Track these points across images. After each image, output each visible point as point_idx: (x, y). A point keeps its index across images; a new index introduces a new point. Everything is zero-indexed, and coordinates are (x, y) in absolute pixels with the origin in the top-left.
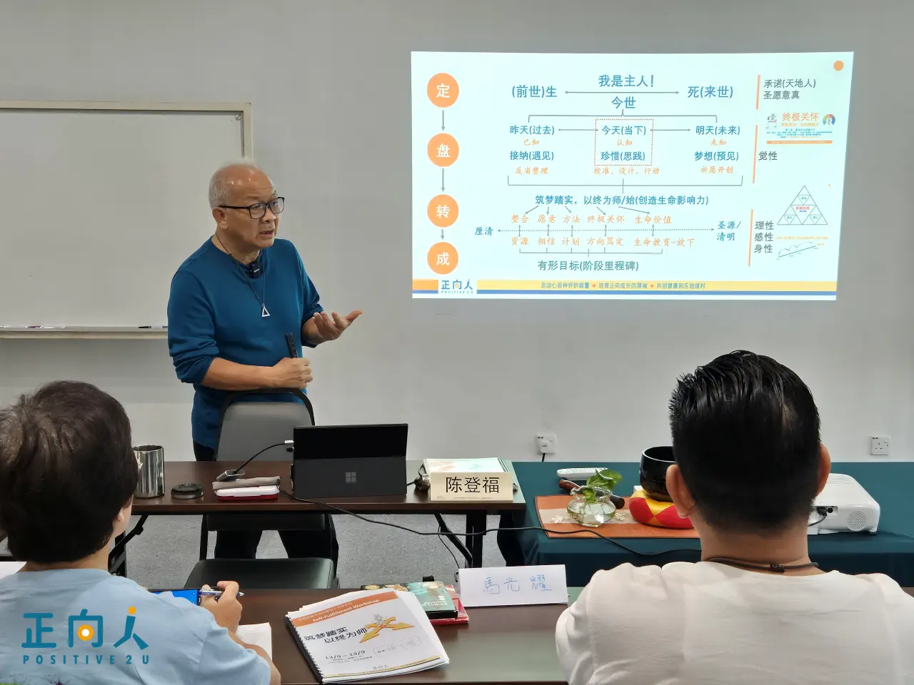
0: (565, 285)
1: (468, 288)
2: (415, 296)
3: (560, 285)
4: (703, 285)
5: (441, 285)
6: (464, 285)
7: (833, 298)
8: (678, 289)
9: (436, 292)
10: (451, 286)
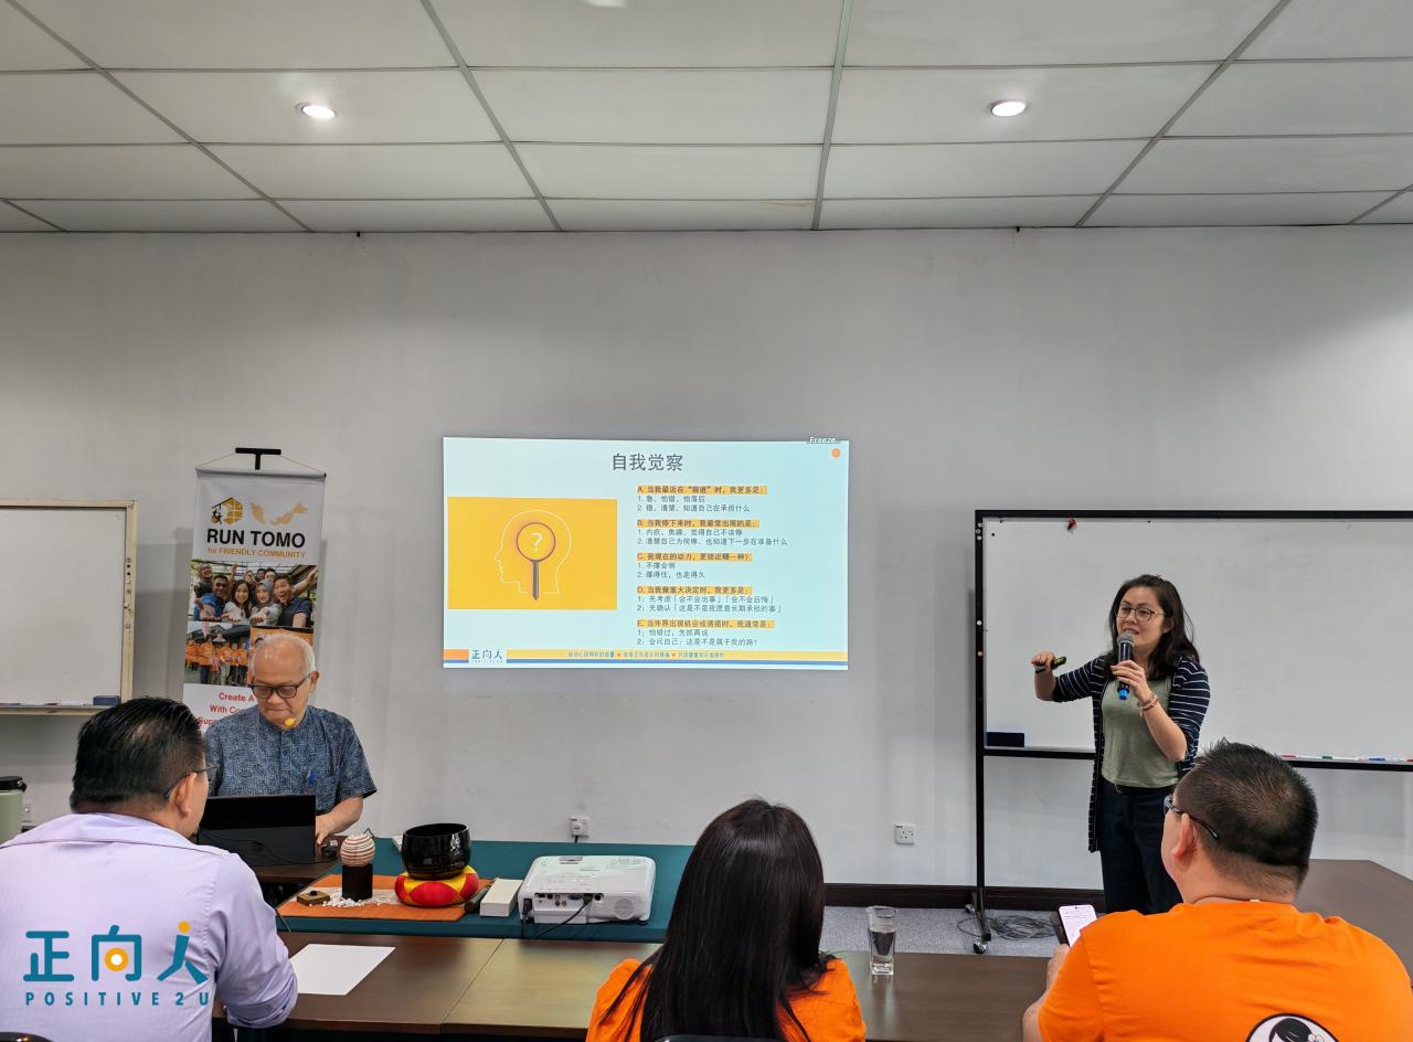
0: (592, 654)
1: (498, 658)
2: (446, 665)
3: (586, 654)
4: (722, 655)
5: (471, 654)
6: (494, 655)
7: (846, 668)
8: (699, 658)
9: (467, 661)
10: (481, 656)
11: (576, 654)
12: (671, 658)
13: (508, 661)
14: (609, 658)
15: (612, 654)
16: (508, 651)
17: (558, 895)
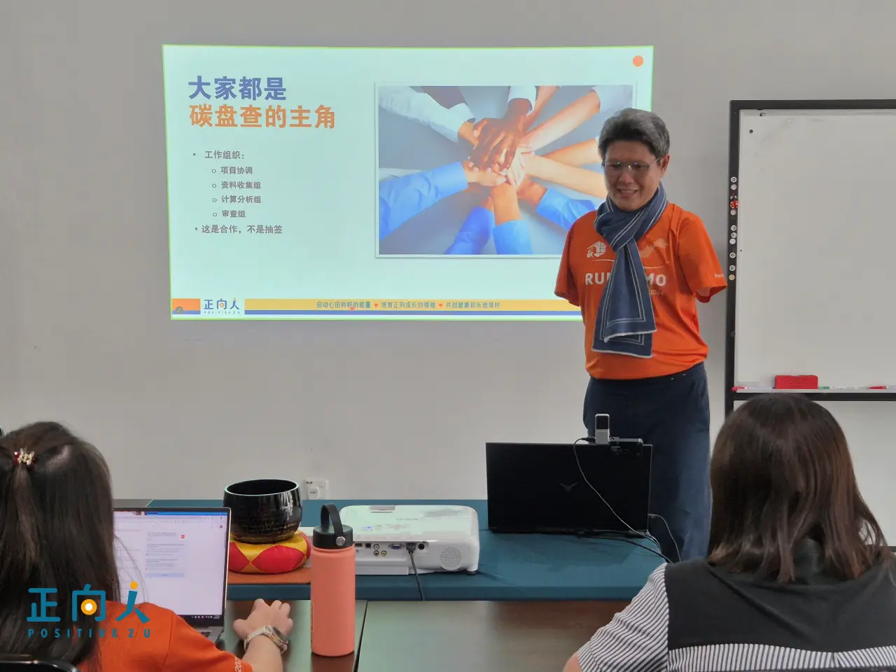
0: (343, 304)
1: (235, 308)
2: (175, 317)
3: (337, 303)
4: (497, 304)
6: (230, 304)
8: (469, 309)
9: (198, 312)
10: (214, 306)
11: (326, 304)
12: (437, 308)
13: (247, 312)
14: (365, 309)
15: (368, 304)
16: (247, 301)
17: (377, 544)
